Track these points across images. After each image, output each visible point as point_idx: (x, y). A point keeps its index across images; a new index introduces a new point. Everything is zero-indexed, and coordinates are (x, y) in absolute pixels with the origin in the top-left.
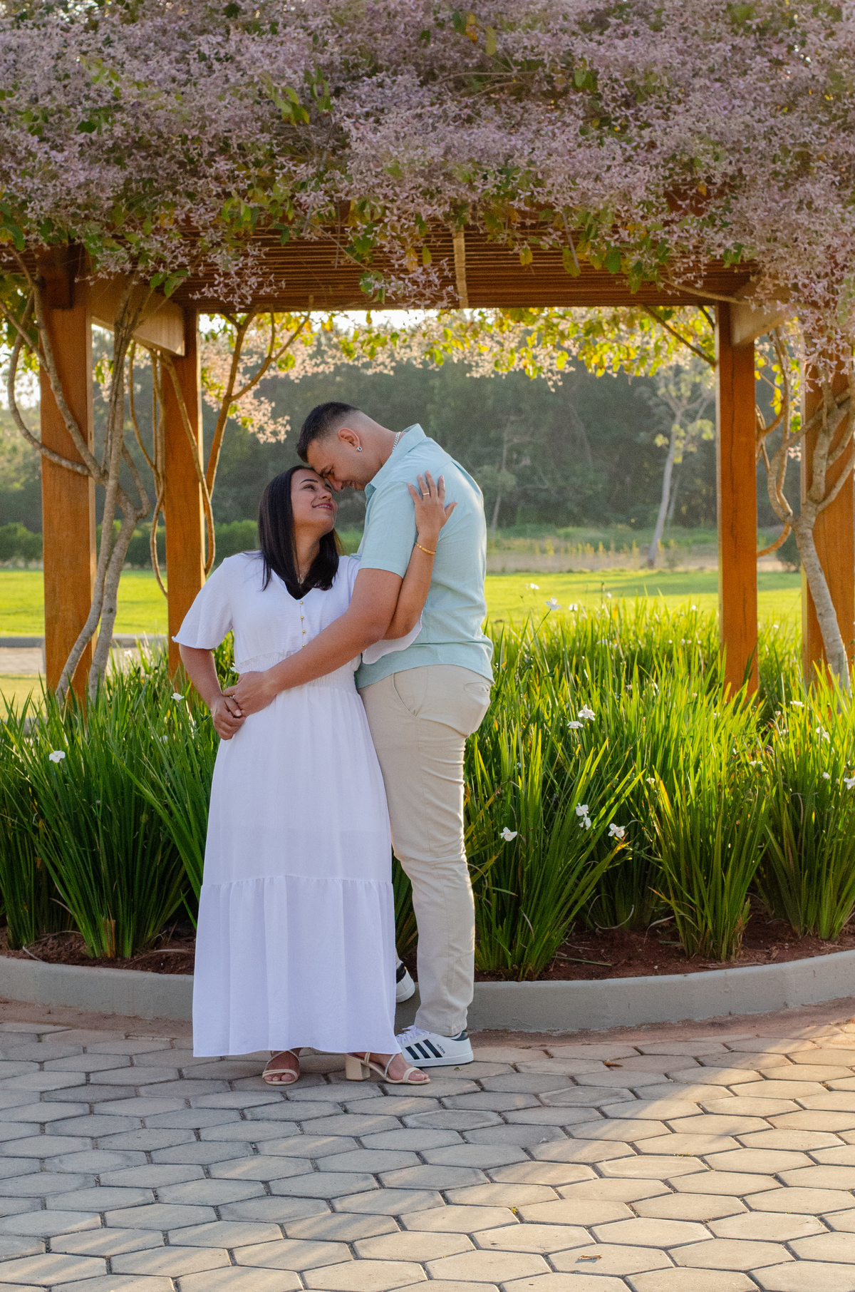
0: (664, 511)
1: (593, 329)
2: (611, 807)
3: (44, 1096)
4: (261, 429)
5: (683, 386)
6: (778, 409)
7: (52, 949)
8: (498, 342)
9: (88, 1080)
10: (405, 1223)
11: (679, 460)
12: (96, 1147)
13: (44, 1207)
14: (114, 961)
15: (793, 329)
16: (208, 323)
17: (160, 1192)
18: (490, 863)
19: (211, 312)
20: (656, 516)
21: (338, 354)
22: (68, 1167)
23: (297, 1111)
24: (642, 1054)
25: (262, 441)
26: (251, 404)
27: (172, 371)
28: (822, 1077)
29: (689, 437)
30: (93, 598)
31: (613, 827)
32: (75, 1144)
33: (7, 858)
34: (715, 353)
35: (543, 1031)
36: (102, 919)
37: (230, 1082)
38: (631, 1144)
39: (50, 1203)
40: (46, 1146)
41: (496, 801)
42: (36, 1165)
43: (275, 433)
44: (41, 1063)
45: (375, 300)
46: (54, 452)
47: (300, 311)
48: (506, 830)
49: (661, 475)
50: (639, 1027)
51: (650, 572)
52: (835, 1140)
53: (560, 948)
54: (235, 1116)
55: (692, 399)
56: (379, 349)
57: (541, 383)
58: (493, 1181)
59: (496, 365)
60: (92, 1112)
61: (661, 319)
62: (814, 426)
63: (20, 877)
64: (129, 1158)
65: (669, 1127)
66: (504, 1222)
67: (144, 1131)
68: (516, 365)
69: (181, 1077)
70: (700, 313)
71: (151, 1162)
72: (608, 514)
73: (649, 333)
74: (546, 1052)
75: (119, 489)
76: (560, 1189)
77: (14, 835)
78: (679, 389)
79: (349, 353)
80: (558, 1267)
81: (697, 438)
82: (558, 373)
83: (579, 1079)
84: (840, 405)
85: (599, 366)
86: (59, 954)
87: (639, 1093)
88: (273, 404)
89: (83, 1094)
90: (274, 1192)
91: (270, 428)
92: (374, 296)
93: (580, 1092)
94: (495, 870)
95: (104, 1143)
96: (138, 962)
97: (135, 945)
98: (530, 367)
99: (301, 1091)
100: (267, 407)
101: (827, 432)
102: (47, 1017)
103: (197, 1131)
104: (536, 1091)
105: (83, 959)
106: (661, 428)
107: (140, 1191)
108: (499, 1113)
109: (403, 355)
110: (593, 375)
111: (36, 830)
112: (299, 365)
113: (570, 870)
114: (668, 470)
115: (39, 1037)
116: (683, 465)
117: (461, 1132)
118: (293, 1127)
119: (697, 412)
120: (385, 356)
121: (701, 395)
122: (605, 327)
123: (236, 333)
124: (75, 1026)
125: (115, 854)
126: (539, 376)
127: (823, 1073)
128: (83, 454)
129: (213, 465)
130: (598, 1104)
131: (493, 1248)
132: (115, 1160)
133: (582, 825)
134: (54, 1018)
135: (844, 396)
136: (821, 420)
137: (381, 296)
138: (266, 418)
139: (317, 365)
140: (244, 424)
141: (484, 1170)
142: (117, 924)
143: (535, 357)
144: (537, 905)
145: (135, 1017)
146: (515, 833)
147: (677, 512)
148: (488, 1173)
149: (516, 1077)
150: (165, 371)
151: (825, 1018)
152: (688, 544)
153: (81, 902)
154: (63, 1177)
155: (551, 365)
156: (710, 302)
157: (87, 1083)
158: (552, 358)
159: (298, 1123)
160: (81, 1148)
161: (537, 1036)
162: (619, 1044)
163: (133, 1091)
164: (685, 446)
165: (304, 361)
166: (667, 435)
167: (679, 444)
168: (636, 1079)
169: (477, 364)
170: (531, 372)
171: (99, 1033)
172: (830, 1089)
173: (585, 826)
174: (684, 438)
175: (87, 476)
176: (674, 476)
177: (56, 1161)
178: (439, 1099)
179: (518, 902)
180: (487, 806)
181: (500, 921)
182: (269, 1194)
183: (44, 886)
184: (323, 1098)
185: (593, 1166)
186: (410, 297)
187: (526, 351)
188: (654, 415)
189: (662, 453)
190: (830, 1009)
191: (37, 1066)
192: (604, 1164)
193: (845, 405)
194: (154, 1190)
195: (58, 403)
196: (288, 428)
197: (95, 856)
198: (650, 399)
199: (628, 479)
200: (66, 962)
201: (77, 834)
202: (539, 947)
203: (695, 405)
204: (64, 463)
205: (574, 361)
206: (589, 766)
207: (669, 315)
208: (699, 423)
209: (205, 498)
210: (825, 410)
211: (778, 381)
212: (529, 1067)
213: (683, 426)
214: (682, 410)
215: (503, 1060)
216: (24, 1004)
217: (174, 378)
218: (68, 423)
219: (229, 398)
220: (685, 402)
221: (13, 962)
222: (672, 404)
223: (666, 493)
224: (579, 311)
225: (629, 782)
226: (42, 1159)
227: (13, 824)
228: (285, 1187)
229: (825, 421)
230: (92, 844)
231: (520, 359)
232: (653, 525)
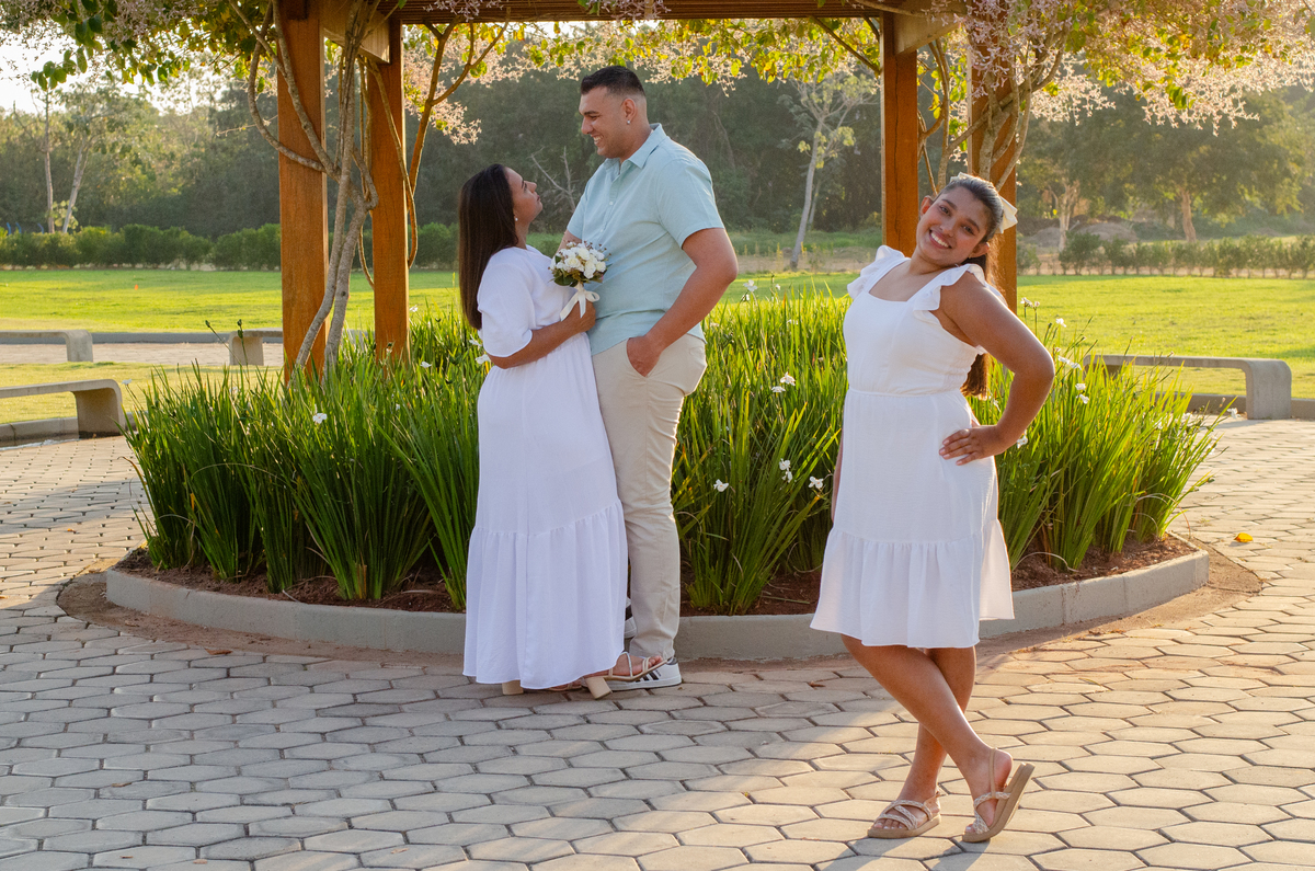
0: (806, 215)
1: (765, 39)
2: (812, 460)
3: (319, 712)
4: (455, 131)
5: (825, 94)
6: (937, 113)
7: (308, 592)
8: (674, 51)
9: (356, 700)
10: (654, 805)
11: (821, 165)
12: (374, 751)
13: (339, 796)
14: (367, 601)
15: (958, 38)
16: (409, 32)
17: (437, 784)
18: (705, 510)
19: (409, 22)
20: (798, 221)
21: (528, 62)
22: (353, 766)
23: (547, 722)
24: (841, 677)
25: (455, 142)
26: (446, 108)
27: (378, 78)
28: (1001, 694)
29: (830, 143)
30: (327, 283)
31: (812, 479)
32: (355, 749)
33: (268, 512)
34: (880, 60)
35: (752, 659)
36: (354, 565)
37: (482, 700)
38: (841, 746)
39: (344, 792)
40: (330, 750)
41: (708, 457)
42: (325, 765)
43: (467, 135)
44: (311, 687)
45: (591, 12)
46: (290, 150)
47: (494, 21)
48: (718, 481)
49: (804, 180)
50: (836, 655)
51: (793, 274)
52: (1016, 741)
53: (767, 587)
54: (491, 726)
55: (833, 107)
56: (566, 57)
57: (715, 87)
58: (724, 774)
59: (673, 72)
60: (364, 725)
61: (829, 30)
62: (980, 127)
63: (280, 527)
64: (405, 759)
65: (872, 733)
66: (739, 803)
67: (413, 738)
68: (692, 72)
69: (438, 697)
70: (865, 23)
71: (424, 761)
72: (751, 219)
73: (817, 40)
74: (757, 676)
75: (350, 183)
76: (783, 779)
77: (274, 491)
78: (821, 97)
79: (538, 60)
80: (790, 835)
81: (839, 145)
82: (732, 79)
83: (788, 696)
84: (1003, 108)
85: (771, 72)
86: (315, 596)
87: (843, 706)
88: (466, 109)
89: (353, 710)
90: (537, 783)
91: (462, 131)
92: (590, 8)
93: (790, 706)
94: (708, 520)
95: (381, 747)
96: (387, 602)
97: (384, 587)
98: (706, 74)
99: (546, 707)
100: (460, 111)
101: (991, 133)
102: (308, 651)
103: (460, 738)
104: (752, 705)
105: (338, 600)
106: (803, 134)
107: (421, 784)
108: (723, 723)
109: (586, 61)
110: (764, 82)
111: (295, 486)
112: (491, 72)
113: (773, 520)
114: (810, 175)
115: (305, 666)
116: (823, 171)
117: (691, 737)
118: (544, 734)
119: (837, 119)
120: (572, 63)
121: (842, 102)
122: (776, 36)
123: (435, 43)
124: (334, 658)
125: (367, 508)
126: (714, 82)
127: (1001, 691)
128: (317, 152)
129: (415, 165)
130: (807, 715)
131: (732, 822)
132: (395, 760)
133: (784, 478)
134: (313, 651)
135: (1006, 100)
136: (987, 122)
137: (596, 8)
138: (459, 122)
139: (507, 71)
140: (439, 126)
141: (716, 766)
142: (368, 568)
143: (710, 64)
144: (745, 549)
145: (387, 650)
146: (727, 484)
147: (818, 214)
148: (720, 768)
149: (732, 695)
150: (371, 78)
151: (999, 648)
152: (829, 247)
153: (336, 551)
154: (350, 774)
155: (725, 72)
156: (875, 13)
157: (355, 702)
158: (726, 66)
159: (548, 731)
160: (361, 751)
161: (746, 664)
162: (820, 669)
163: (397, 709)
164: (826, 152)
165: (494, 68)
166: (810, 142)
167: (821, 150)
168: (839, 696)
169: (656, 70)
170: (707, 79)
171: (357, 663)
172: (1008, 703)
173: (787, 479)
174: (826, 144)
175: (321, 172)
176: (815, 182)
177: (342, 761)
178: (668, 712)
179: (728, 546)
180: (701, 461)
181: (713, 564)
182: (533, 784)
183: (301, 536)
184: (567, 712)
185: (810, 762)
186: (623, 10)
187: (702, 59)
188: (796, 122)
189: (806, 158)
190: (1003, 641)
191: (308, 690)
192: (819, 760)
193: (1008, 109)
194: (432, 782)
195: (295, 105)
196: (480, 130)
197: (348, 509)
198: (791, 106)
199: (770, 184)
200: (322, 603)
201: (333, 490)
202: (746, 587)
203: (836, 113)
204: (300, 160)
205: (746, 69)
206: (792, 425)
207: (836, 25)
208: (840, 129)
209: (408, 196)
210: (990, 113)
211: (938, 85)
212: (743, 687)
213: (825, 132)
214: (824, 117)
215: (720, 682)
216: (287, 641)
217: (380, 84)
218: (304, 124)
219: (430, 103)
220: (826, 109)
221: (274, 603)
222: (813, 111)
223: (808, 198)
224: (750, 22)
225: (826, 441)
226: (329, 761)
227: (273, 478)
228: (546, 779)
229: (990, 122)
230: (346, 498)
231: (695, 67)
232: (796, 229)
